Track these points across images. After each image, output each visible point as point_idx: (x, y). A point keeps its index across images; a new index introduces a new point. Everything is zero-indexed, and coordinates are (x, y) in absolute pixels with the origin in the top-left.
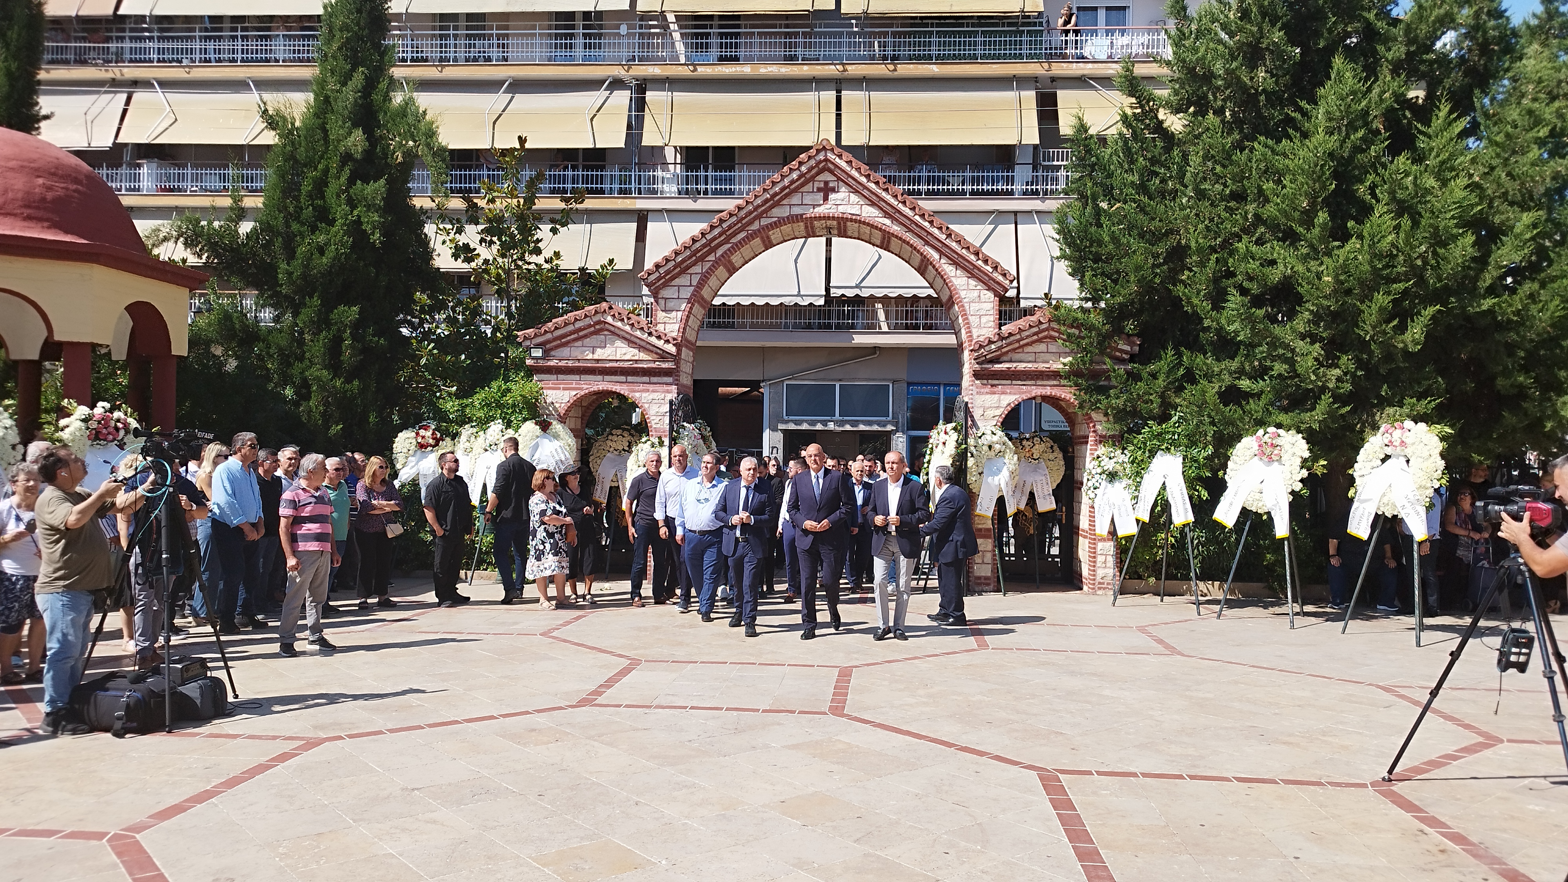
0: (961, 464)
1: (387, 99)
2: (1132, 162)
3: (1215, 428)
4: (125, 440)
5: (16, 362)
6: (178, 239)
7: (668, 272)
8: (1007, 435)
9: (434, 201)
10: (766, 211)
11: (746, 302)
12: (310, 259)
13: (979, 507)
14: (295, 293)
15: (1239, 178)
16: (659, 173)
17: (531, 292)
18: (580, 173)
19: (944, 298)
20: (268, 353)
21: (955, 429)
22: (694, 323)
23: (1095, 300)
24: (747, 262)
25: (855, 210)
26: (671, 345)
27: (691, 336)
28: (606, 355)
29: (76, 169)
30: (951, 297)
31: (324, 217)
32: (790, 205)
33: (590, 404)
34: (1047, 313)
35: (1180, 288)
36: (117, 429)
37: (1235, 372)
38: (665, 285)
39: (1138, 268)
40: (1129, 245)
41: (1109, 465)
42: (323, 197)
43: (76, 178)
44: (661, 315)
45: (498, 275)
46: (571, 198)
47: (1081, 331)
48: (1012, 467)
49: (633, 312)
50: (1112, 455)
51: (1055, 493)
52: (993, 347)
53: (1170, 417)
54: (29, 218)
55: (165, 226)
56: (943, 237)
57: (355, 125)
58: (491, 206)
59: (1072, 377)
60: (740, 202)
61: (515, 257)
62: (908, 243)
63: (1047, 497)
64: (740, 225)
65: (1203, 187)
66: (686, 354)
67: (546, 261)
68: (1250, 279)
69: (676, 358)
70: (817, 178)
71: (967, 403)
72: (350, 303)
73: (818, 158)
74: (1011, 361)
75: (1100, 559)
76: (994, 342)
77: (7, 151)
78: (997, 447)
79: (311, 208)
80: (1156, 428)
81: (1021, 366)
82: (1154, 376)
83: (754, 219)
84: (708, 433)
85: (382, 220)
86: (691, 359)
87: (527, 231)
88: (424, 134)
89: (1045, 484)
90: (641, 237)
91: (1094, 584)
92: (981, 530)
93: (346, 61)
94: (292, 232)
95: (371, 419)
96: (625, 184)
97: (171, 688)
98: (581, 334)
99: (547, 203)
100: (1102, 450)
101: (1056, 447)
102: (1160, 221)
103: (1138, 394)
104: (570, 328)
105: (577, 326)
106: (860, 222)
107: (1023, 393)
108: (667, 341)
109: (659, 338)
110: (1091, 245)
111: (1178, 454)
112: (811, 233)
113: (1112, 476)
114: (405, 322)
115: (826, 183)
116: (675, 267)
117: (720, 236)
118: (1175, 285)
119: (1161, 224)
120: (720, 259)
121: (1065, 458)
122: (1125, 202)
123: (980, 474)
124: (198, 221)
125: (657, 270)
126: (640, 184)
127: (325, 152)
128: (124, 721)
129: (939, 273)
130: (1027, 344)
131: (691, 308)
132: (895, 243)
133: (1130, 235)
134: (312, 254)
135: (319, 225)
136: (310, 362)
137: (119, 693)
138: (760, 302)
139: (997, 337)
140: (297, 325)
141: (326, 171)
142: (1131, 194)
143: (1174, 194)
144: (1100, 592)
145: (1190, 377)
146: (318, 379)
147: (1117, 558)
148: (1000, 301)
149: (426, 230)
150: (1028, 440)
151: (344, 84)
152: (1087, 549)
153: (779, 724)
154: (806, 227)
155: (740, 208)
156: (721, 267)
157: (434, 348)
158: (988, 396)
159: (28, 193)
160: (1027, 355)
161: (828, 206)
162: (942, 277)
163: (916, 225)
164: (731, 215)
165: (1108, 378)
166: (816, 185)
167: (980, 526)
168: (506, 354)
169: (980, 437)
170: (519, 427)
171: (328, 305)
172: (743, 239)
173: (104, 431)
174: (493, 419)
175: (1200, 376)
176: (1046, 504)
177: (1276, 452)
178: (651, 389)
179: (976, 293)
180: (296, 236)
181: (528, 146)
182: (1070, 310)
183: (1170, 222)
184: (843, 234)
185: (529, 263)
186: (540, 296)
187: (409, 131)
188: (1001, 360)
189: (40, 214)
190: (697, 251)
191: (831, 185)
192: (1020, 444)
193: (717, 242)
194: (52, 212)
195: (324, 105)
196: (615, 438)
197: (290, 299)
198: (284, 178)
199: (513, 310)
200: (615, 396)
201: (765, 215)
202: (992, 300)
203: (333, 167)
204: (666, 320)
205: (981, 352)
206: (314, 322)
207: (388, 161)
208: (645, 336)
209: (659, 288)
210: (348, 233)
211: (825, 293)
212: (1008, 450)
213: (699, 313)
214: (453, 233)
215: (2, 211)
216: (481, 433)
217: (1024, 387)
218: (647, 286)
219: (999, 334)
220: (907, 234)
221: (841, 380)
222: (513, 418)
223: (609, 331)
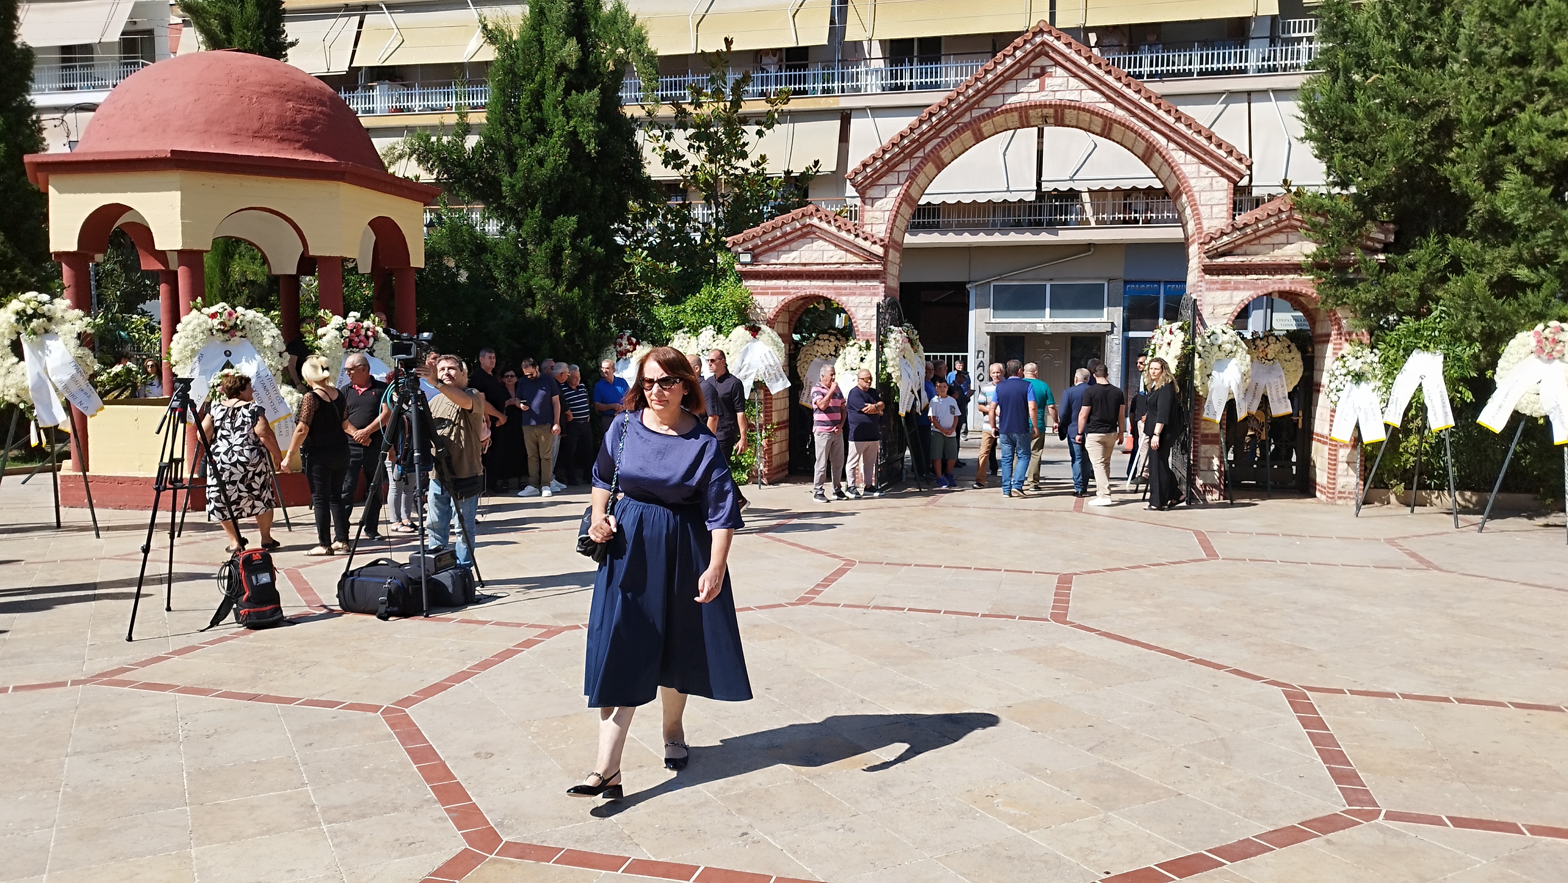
0: (1187, 366)
2: (1394, 26)
3: (1483, 324)
4: (374, 347)
5: (278, 277)
6: (411, 156)
7: (875, 171)
8: (1240, 334)
9: (644, 108)
10: (977, 102)
11: (951, 200)
12: (530, 171)
13: (1206, 411)
14: (518, 205)
15: (1524, 38)
16: (863, 69)
17: (737, 197)
18: (783, 74)
19: (1171, 189)
20: (495, 264)
21: (1181, 328)
22: (901, 223)
23: (1345, 185)
24: (956, 157)
25: (1074, 96)
26: (878, 246)
27: (897, 236)
28: (813, 258)
29: (321, 92)
30: (1178, 187)
31: (542, 127)
32: (1004, 94)
33: (797, 309)
34: (1289, 201)
35: (1448, 166)
36: (367, 337)
37: (1511, 260)
38: (872, 184)
39: (1397, 147)
40: (1387, 120)
41: (1355, 365)
42: (540, 109)
43: (320, 100)
44: (868, 216)
45: (706, 180)
47: (1327, 218)
48: (1244, 369)
49: (839, 214)
50: (1359, 354)
51: (1291, 396)
52: (1225, 239)
53: (1430, 311)
54: (282, 140)
55: (399, 143)
56: (1170, 120)
57: (569, 35)
58: (699, 111)
59: (1315, 269)
60: (949, 94)
61: (722, 162)
62: (1132, 129)
63: (1283, 401)
64: (950, 118)
65: (1478, 50)
66: (894, 256)
67: (753, 165)
68: (1533, 154)
69: (883, 260)
70: (1033, 64)
71: (1195, 301)
72: (568, 213)
73: (1034, 42)
74: (1245, 254)
75: (1342, 467)
76: (1226, 234)
77: (261, 77)
78: (1227, 347)
79: (530, 120)
80: (1412, 324)
81: (1257, 260)
82: (1412, 267)
83: (966, 111)
84: (915, 337)
85: (597, 129)
86: (898, 261)
87: (733, 134)
88: (634, 40)
89: (1280, 387)
90: (844, 137)
91: (1333, 493)
92: (1207, 435)
94: (514, 145)
95: (591, 326)
96: (828, 83)
97: (427, 576)
98: (788, 238)
99: (752, 106)
100: (1347, 348)
101: (1293, 346)
102: (1426, 92)
103: (1393, 288)
104: (778, 232)
105: (784, 230)
106: (1079, 108)
107: (1258, 288)
108: (875, 243)
109: (866, 239)
110: (1342, 123)
111: (1438, 352)
112: (1025, 123)
113: (1359, 377)
114: (619, 230)
115: (1043, 68)
116: (884, 164)
117: (929, 131)
118: (1440, 164)
119: (1426, 95)
120: (929, 155)
121: (1304, 359)
122: (1383, 74)
123: (1209, 376)
124: (428, 138)
125: (864, 169)
126: (843, 82)
127: (541, 64)
128: (387, 605)
129: (1166, 161)
130: (1265, 235)
131: (899, 208)
132: (1117, 130)
133: (1388, 110)
134: (532, 166)
135: (538, 137)
136: (534, 271)
137: (382, 580)
138: (967, 199)
139: (1230, 228)
140: (520, 236)
141: (543, 82)
142: (1391, 64)
143: (1443, 62)
144: (1340, 502)
145: (1456, 266)
146: (541, 288)
147: (1361, 466)
148: (1237, 190)
149: (637, 138)
150: (1261, 339)
152: (1327, 456)
153: (999, 629)
154: (1021, 117)
155: (950, 101)
156: (930, 164)
157: (647, 256)
158: (1219, 293)
159: (280, 116)
160: (1263, 247)
161: (1043, 93)
162: (1169, 164)
163: (1142, 109)
164: (941, 108)
165: (1357, 271)
166: (1032, 71)
167: (1207, 432)
168: (715, 260)
169: (1209, 337)
170: (729, 332)
171: (549, 216)
172: (953, 133)
173: (356, 339)
174: (704, 324)
175: (1468, 265)
176: (1281, 408)
177: (1558, 348)
178: (858, 292)
179: (1207, 181)
180: (517, 149)
181: (734, 47)
182: (1315, 196)
183: (1438, 93)
184: (1060, 122)
185: (736, 168)
186: (747, 200)
187: (620, 38)
188: (1234, 253)
189: (292, 135)
190: (905, 148)
191: (1048, 70)
192: (1252, 344)
193: (925, 137)
194: (303, 133)
195: (539, 18)
196: (821, 343)
197: (513, 211)
198: (504, 91)
199: (721, 215)
200: (822, 300)
201: (976, 106)
202: (1226, 187)
203: (549, 79)
204: (874, 221)
205: (1211, 245)
206: (535, 233)
207: (600, 69)
208: (851, 237)
209: (866, 188)
210: (565, 144)
211: (1036, 188)
212: (1240, 350)
213: (907, 211)
214: (662, 139)
215: (258, 135)
216: (693, 338)
217: (1260, 282)
218: (854, 186)
219: (1233, 225)
220: (1132, 119)
221: (1051, 280)
222: (723, 324)
223: (814, 233)
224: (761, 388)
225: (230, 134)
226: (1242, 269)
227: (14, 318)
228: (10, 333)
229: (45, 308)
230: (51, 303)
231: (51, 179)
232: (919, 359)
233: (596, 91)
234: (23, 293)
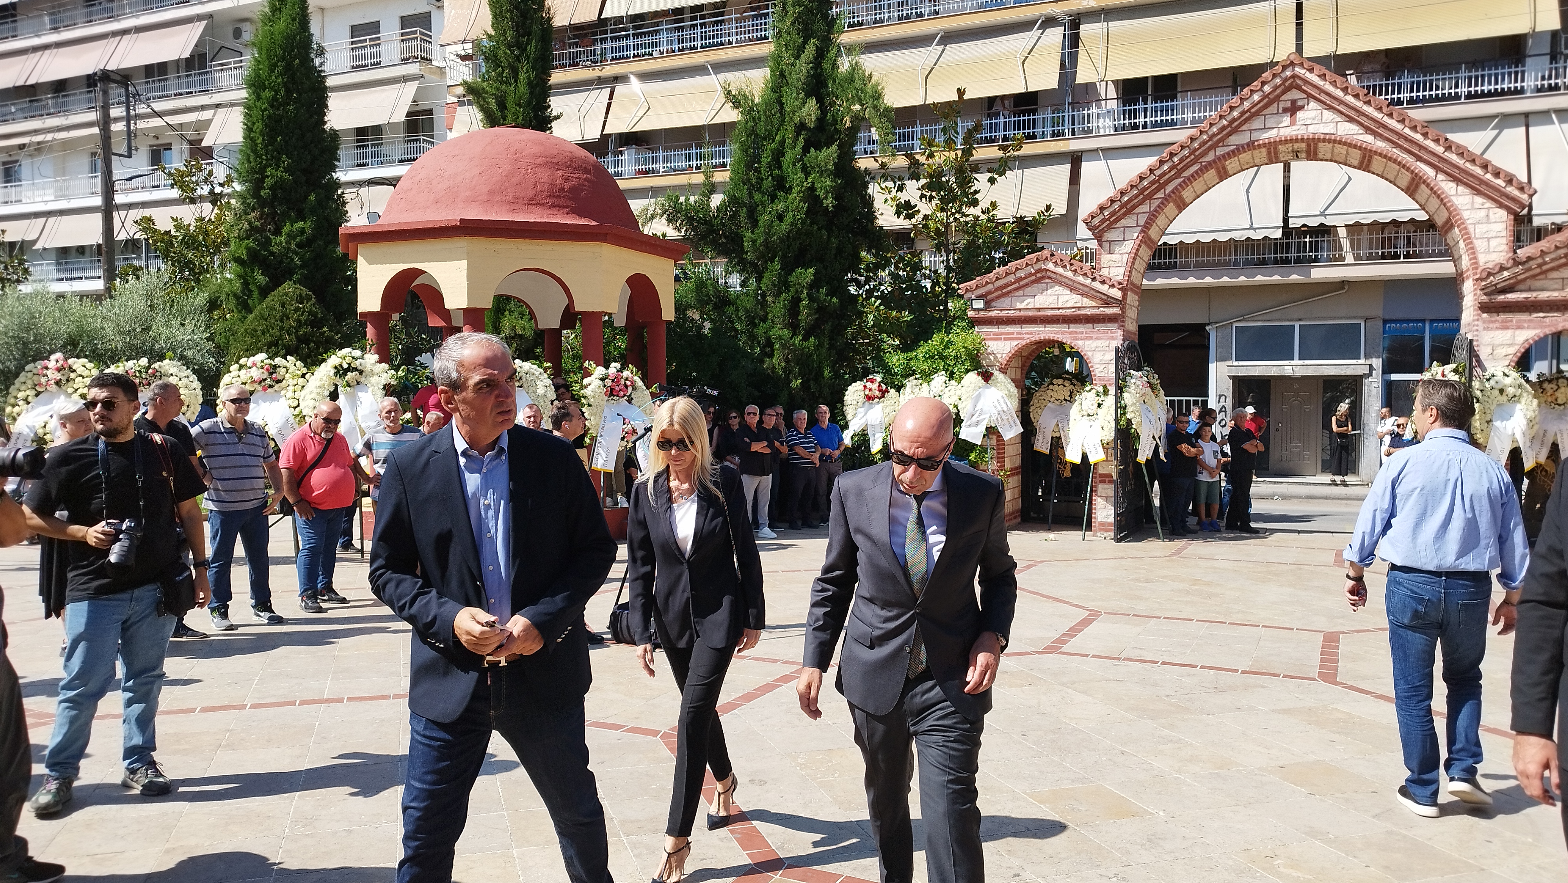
1: (835, 67)
5: (543, 331)
6: (662, 216)
7: (1113, 214)
8: (1524, 376)
9: (877, 161)
10: (1222, 140)
11: (1190, 239)
12: (770, 226)
14: (759, 259)
16: (1094, 110)
17: (970, 244)
19: (1440, 220)
20: (737, 316)
22: (1140, 266)
24: (1198, 197)
25: (1329, 129)
26: (1116, 290)
27: (1136, 278)
28: (1047, 303)
29: (585, 161)
30: (1449, 219)
31: (781, 185)
32: (1251, 131)
33: (1030, 354)
36: (626, 386)
38: (1109, 227)
42: (781, 167)
43: (585, 168)
44: (1105, 259)
45: (937, 228)
46: (1008, 146)
48: (1530, 414)
49: (1074, 258)
52: (1506, 274)
54: (553, 206)
55: (652, 204)
56: (1439, 150)
57: (808, 95)
58: (931, 161)
60: (1193, 132)
61: (953, 210)
62: (1395, 161)
64: (1193, 157)
66: (1132, 299)
67: (983, 212)
69: (1121, 303)
70: (1283, 98)
71: (1471, 341)
72: (806, 266)
73: (1283, 76)
74: (1530, 290)
76: (1507, 269)
77: (535, 150)
78: (1511, 391)
79: (770, 178)
81: (1543, 296)
83: (1209, 149)
84: (1156, 381)
85: (834, 184)
86: (1136, 303)
87: (965, 181)
88: (870, 97)
90: (1075, 179)
93: (798, 34)
94: (755, 203)
95: (826, 373)
96: (1058, 126)
98: (1022, 283)
99: (981, 153)
104: (1012, 278)
105: (1018, 275)
106: (1335, 141)
107: (1545, 327)
108: (1113, 286)
109: (1103, 282)
112: (1273, 158)
114: (853, 280)
115: (1294, 102)
116: (1121, 207)
117: (1170, 172)
120: (1169, 196)
123: (1488, 422)
124: (678, 198)
125: (1100, 212)
126: (1073, 124)
127: (782, 123)
129: (1435, 193)
130: (1553, 269)
131: (1138, 250)
132: (1377, 163)
134: (772, 221)
135: (778, 194)
136: (773, 322)
138: (1206, 238)
139: (1511, 262)
140: (761, 289)
141: (783, 141)
146: (780, 338)
148: (1515, 220)
149: (870, 191)
150: (1549, 382)
151: (798, 57)
153: (1263, 687)
154: (1269, 153)
155: (1192, 139)
157: (880, 304)
158: (1500, 332)
159: (551, 185)
160: (1551, 282)
161: (1294, 128)
162: (1438, 196)
163: (1407, 139)
164: (1183, 147)
166: (1282, 105)
168: (946, 306)
169: (1488, 380)
170: (961, 378)
171: (788, 268)
172: (1196, 172)
173: (617, 388)
174: (936, 371)
178: (1095, 336)
179: (1483, 213)
180: (758, 206)
181: (965, 97)
184: (1313, 156)
185: (967, 216)
186: (979, 247)
187: (857, 95)
188: (1516, 289)
189: (561, 201)
190: (1144, 189)
191: (1300, 103)
192: (1539, 386)
193: (1167, 177)
194: (570, 199)
195: (780, 79)
196: (1056, 388)
197: (754, 265)
198: (746, 152)
199: (951, 263)
200: (1056, 345)
201: (1221, 144)
202: (1505, 218)
203: (789, 138)
204: (1111, 264)
205: (1489, 281)
206: (775, 285)
207: (838, 126)
208: (1088, 281)
209: (1102, 232)
210: (803, 200)
211: (1282, 225)
212: (1525, 394)
213: (1146, 254)
214: (894, 191)
215: (533, 202)
216: (925, 385)
217: (1547, 320)
218: (1090, 229)
219: (1514, 259)
220: (1394, 150)
221: (1300, 320)
222: (955, 370)
223: (1050, 278)
224: (994, 434)
225: (509, 202)
226: (1526, 306)
227: (333, 371)
228: (329, 385)
229: (358, 362)
230: (362, 358)
231: (361, 248)
232: (1160, 404)
233: (834, 147)
234: (340, 350)
